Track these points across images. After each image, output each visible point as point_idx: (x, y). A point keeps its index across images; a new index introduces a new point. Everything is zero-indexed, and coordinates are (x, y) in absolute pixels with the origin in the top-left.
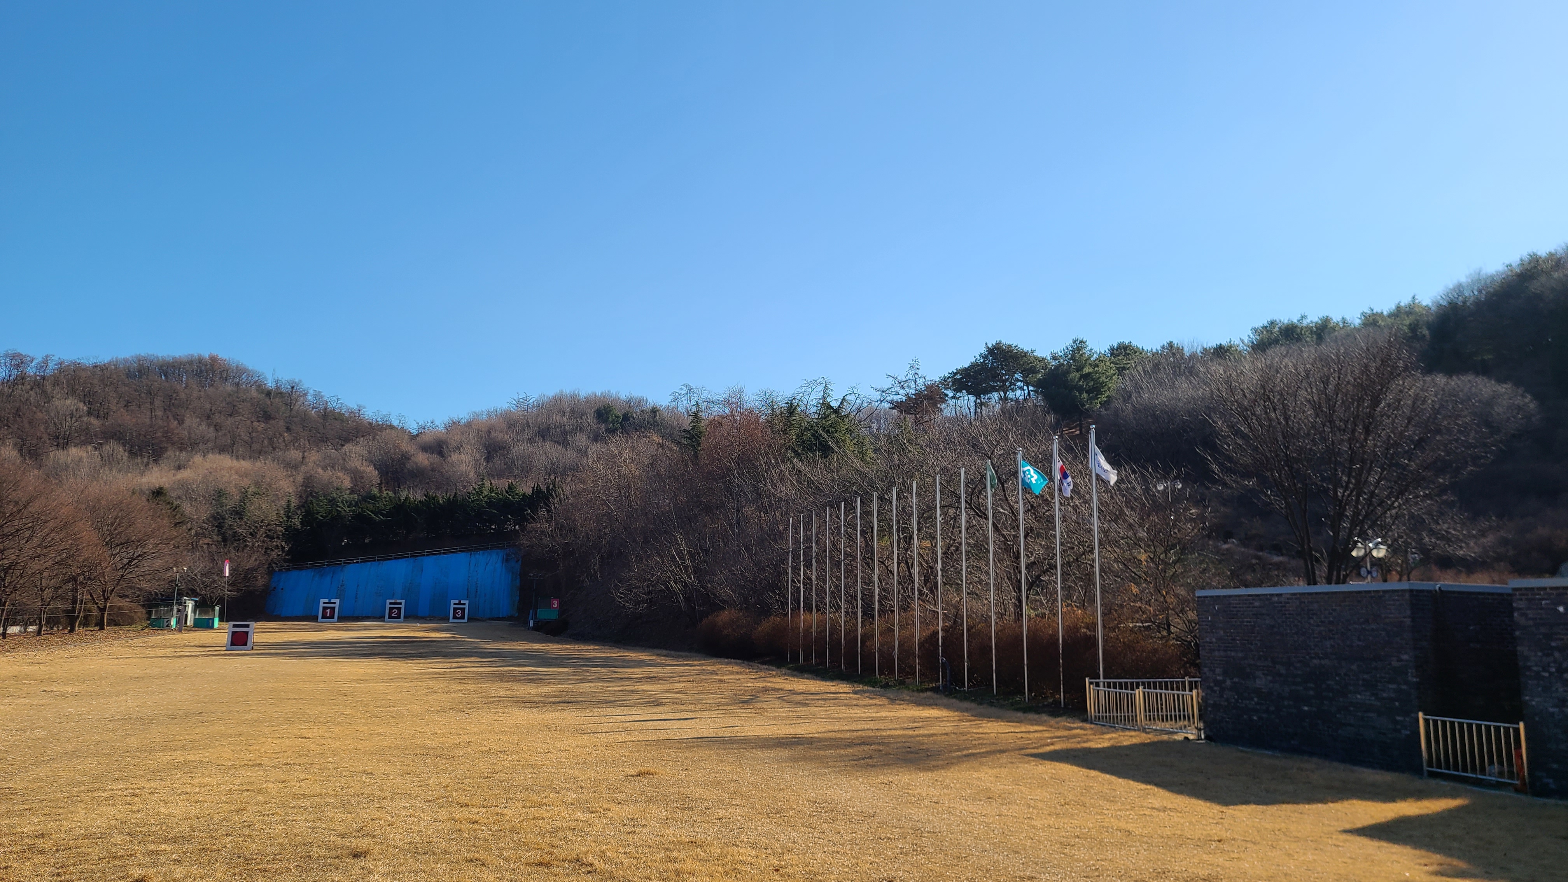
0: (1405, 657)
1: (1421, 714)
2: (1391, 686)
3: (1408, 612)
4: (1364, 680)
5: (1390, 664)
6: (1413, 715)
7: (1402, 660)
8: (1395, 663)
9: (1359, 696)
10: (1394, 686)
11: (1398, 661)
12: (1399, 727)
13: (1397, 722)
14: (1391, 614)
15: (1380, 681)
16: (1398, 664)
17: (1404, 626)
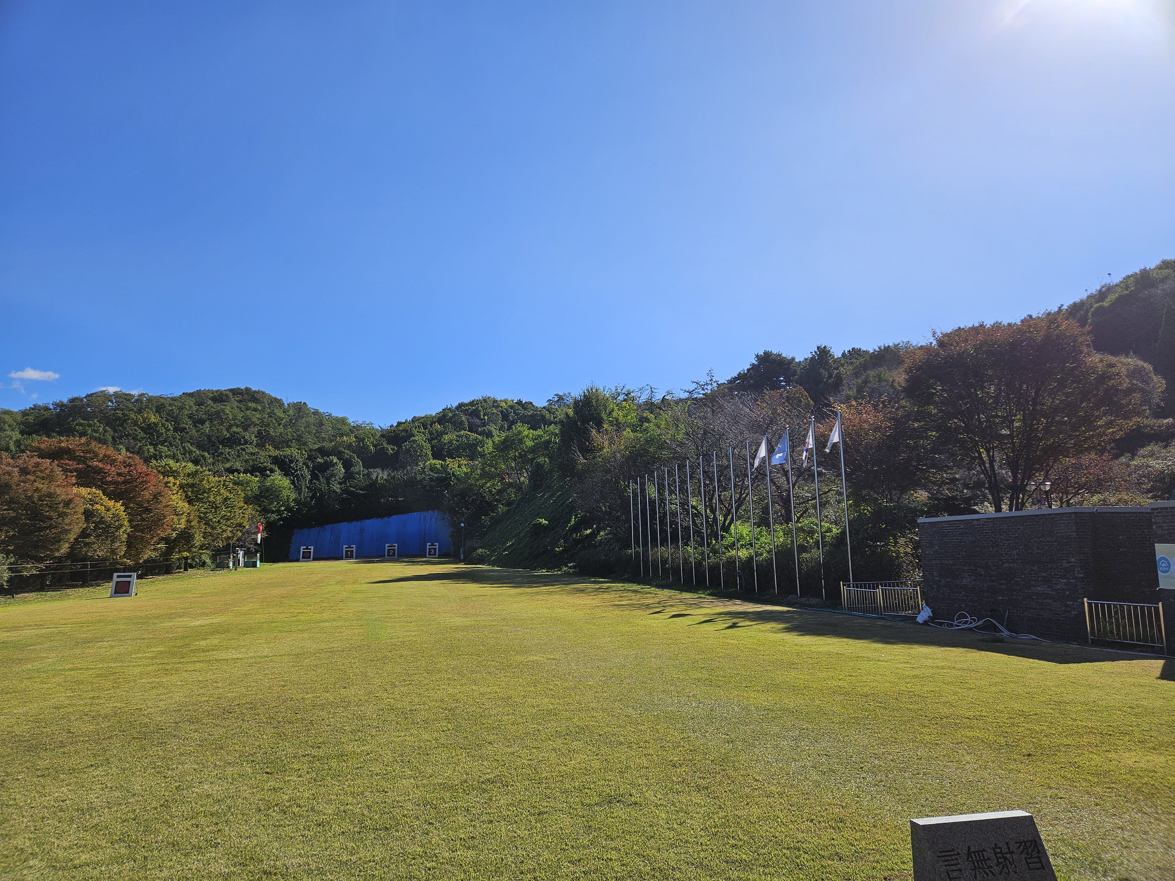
0: (1073, 560)
1: (1085, 599)
2: (1062, 581)
3: (1074, 528)
4: (1041, 577)
5: (1062, 565)
6: (1079, 600)
7: (1071, 562)
8: (1065, 565)
9: (1039, 588)
10: (1065, 581)
11: (1068, 563)
12: (1069, 609)
13: (1068, 606)
14: (1060, 530)
15: (1054, 578)
16: (1067, 565)
17: (1071, 538)
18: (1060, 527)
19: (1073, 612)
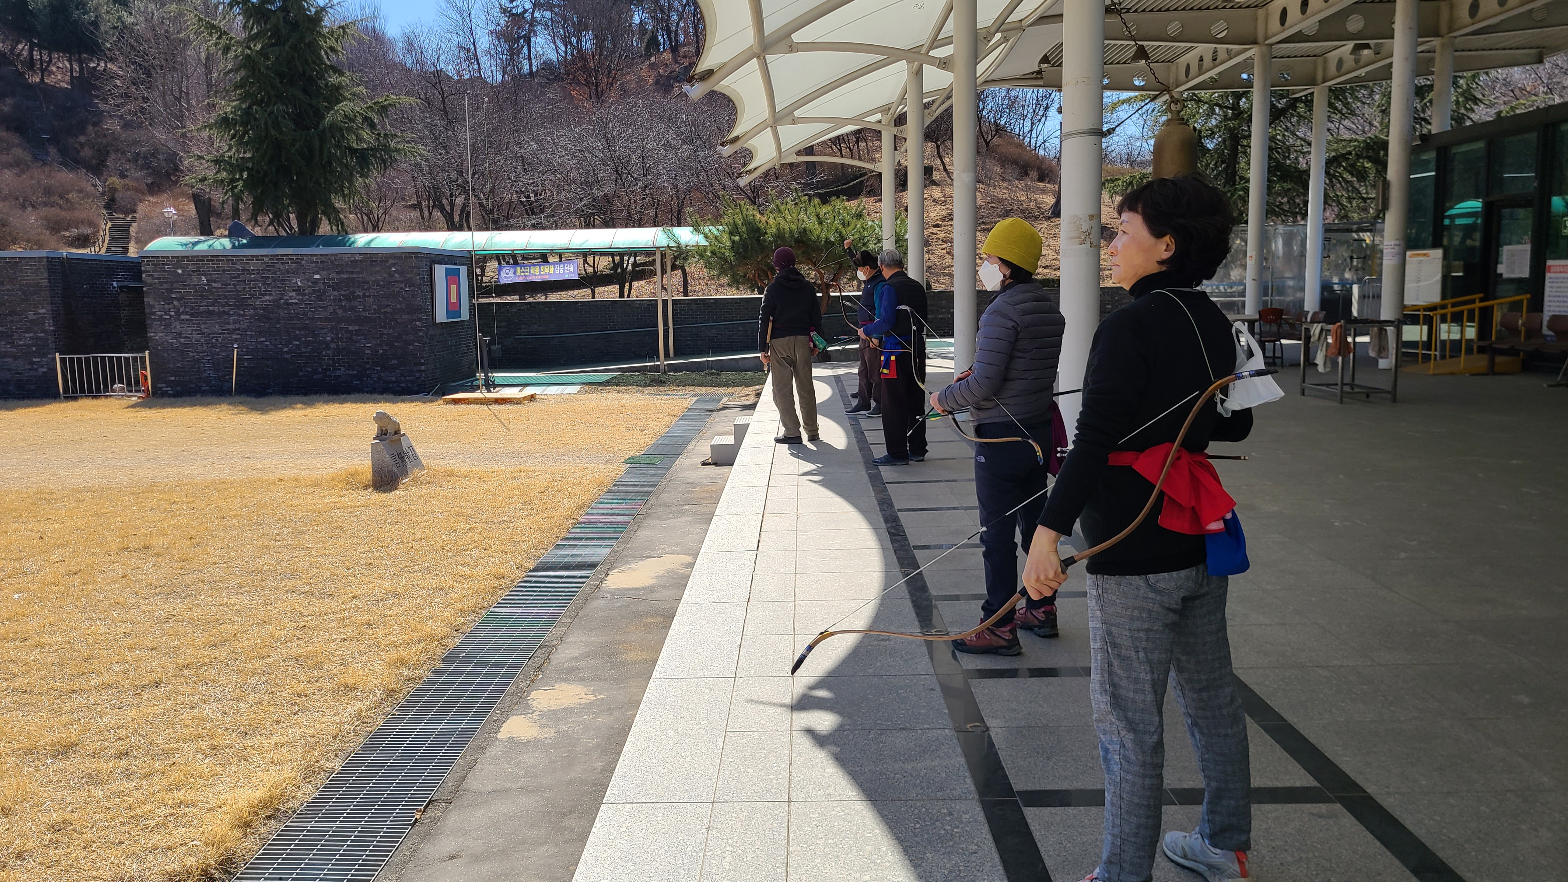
0: (42, 311)
1: (57, 354)
2: (27, 335)
3: (46, 275)
5: (27, 317)
6: (49, 356)
7: (40, 314)
8: (31, 316)
10: (31, 335)
11: (34, 314)
12: (35, 367)
13: (34, 363)
14: (28, 276)
15: (15, 332)
16: (35, 317)
17: (41, 286)
18: (27, 273)
19: (41, 370)
